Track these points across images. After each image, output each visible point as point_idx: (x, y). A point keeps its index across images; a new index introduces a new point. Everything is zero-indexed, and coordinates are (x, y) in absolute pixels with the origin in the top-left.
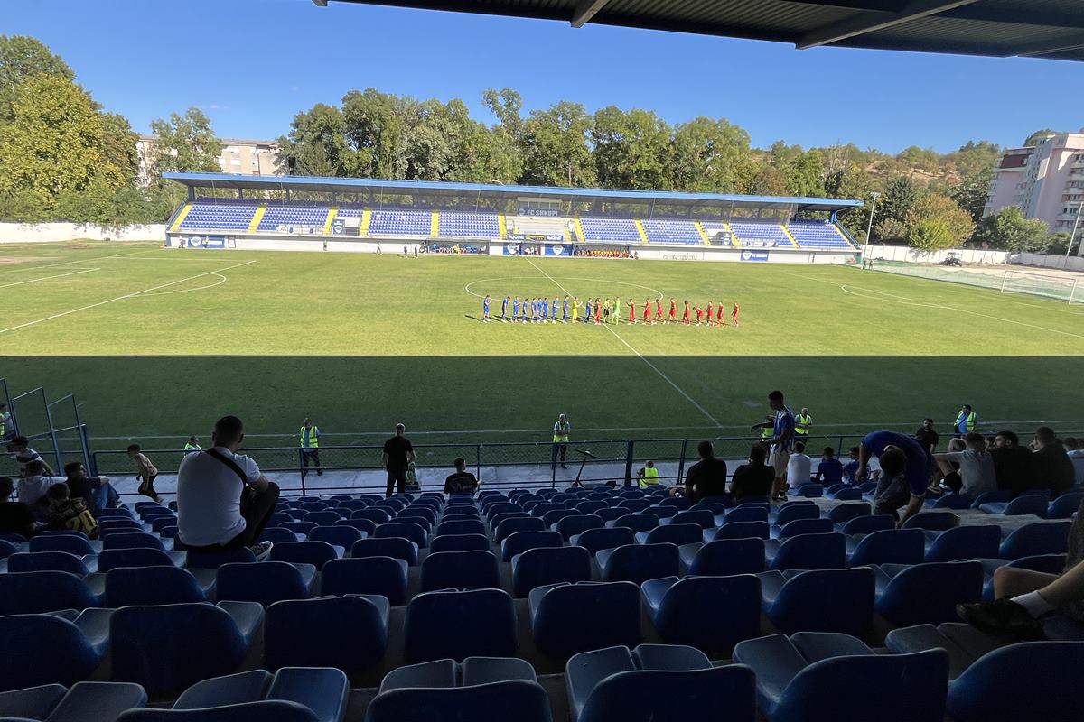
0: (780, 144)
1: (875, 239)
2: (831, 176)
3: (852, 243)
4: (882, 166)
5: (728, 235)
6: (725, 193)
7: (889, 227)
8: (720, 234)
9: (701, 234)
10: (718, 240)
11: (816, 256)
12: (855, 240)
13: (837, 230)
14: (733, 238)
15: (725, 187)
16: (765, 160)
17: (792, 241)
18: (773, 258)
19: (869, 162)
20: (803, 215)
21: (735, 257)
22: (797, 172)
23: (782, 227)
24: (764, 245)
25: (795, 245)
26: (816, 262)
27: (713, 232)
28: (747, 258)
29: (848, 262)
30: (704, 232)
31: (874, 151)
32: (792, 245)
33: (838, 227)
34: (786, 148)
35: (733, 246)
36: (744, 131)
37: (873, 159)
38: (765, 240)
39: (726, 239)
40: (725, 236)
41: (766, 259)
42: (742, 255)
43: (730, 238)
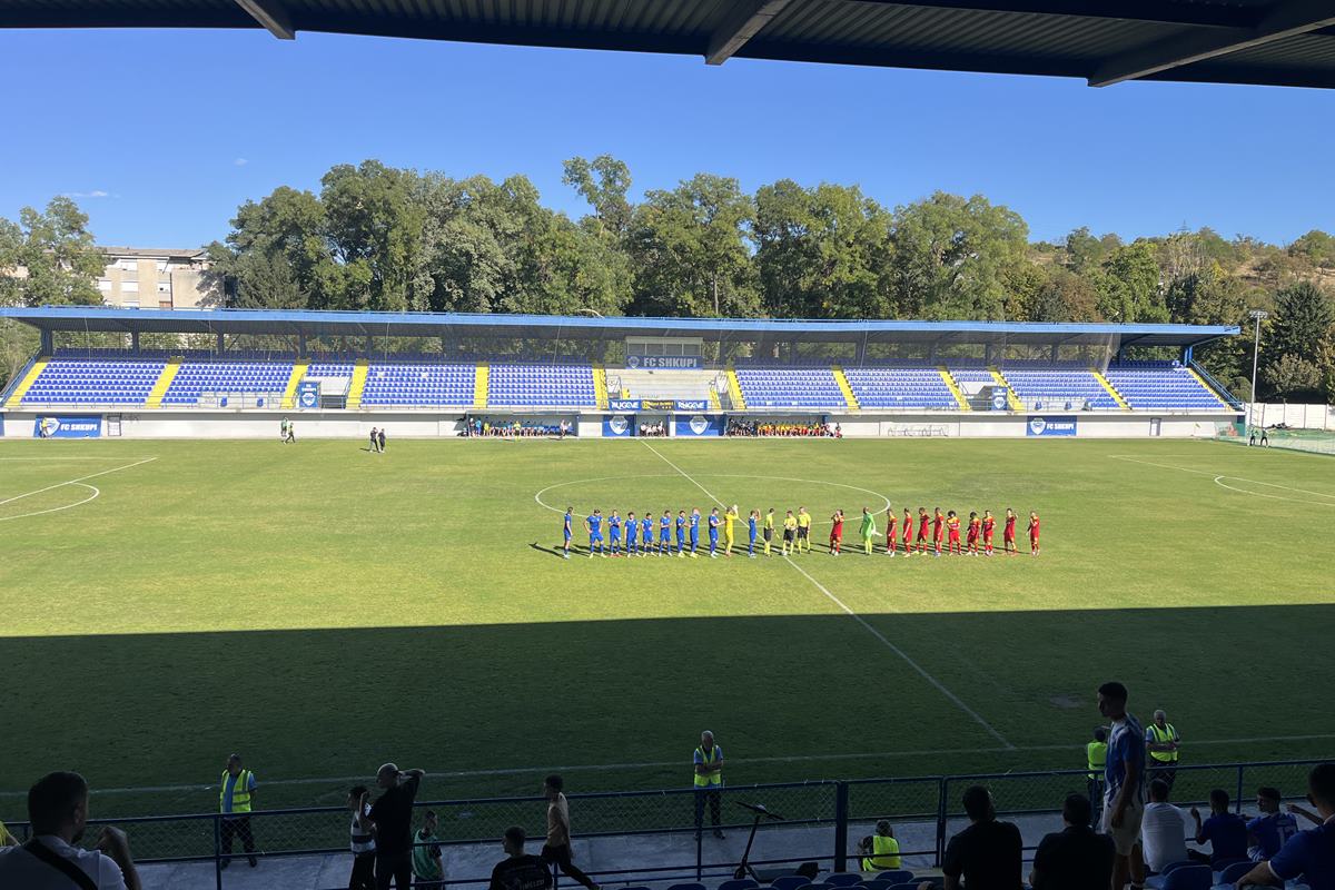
0: (1082, 233)
1: (1267, 394)
2: (1175, 285)
3: (1226, 400)
4: (1266, 265)
5: (1000, 392)
6: (990, 319)
7: (1288, 369)
8: (987, 391)
9: (952, 390)
10: (983, 401)
11: (1162, 423)
12: (1231, 394)
13: (1197, 377)
14: (1011, 398)
15: (990, 309)
16: (1057, 260)
17: (1117, 400)
18: (1085, 430)
19: (1241, 259)
20: (1131, 354)
21: (1017, 430)
22: (1114, 280)
23: (1096, 375)
24: (1067, 407)
25: (1122, 406)
26: (1164, 434)
27: (974, 388)
28: (1038, 431)
29: (1223, 433)
30: (957, 387)
31: (1247, 240)
32: (1117, 405)
33: (1198, 373)
34: (1092, 240)
35: (1012, 410)
36: (1015, 214)
37: (1247, 253)
38: (1067, 399)
39: (997, 399)
40: (995, 394)
41: (1073, 431)
42: (1029, 426)
43: (1005, 397)
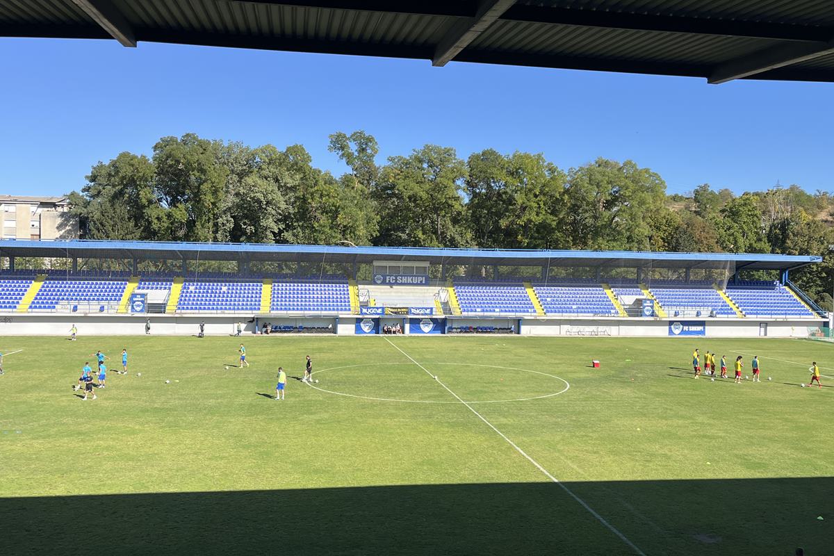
0: (704, 188)
2: (773, 226)
3: (814, 309)
5: (648, 303)
6: (639, 250)
8: (639, 302)
9: (613, 301)
10: (636, 309)
11: (770, 325)
12: (818, 306)
13: (792, 293)
14: (656, 308)
15: (640, 242)
16: (687, 208)
17: (735, 309)
18: (711, 332)
19: (821, 208)
20: (743, 277)
21: (662, 332)
22: (729, 222)
23: (718, 291)
24: (698, 314)
25: (738, 313)
26: (770, 335)
27: (629, 299)
28: (677, 331)
29: (813, 334)
30: (617, 299)
31: (825, 194)
32: (735, 313)
33: (793, 290)
34: (712, 193)
35: (658, 316)
36: (656, 174)
37: (825, 204)
38: (698, 309)
39: (647, 308)
40: (645, 304)
41: (703, 332)
42: (670, 329)
43: (652, 307)
